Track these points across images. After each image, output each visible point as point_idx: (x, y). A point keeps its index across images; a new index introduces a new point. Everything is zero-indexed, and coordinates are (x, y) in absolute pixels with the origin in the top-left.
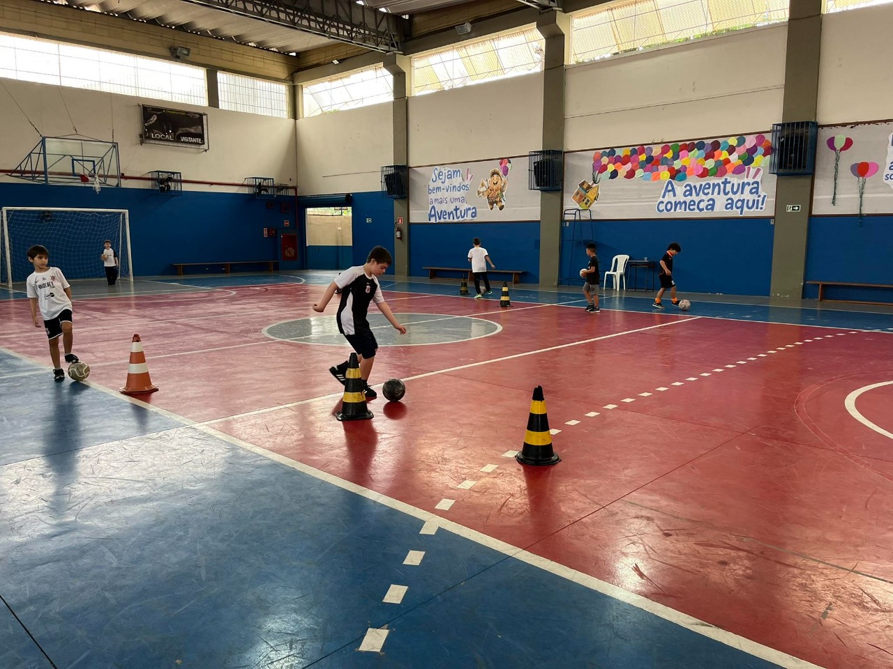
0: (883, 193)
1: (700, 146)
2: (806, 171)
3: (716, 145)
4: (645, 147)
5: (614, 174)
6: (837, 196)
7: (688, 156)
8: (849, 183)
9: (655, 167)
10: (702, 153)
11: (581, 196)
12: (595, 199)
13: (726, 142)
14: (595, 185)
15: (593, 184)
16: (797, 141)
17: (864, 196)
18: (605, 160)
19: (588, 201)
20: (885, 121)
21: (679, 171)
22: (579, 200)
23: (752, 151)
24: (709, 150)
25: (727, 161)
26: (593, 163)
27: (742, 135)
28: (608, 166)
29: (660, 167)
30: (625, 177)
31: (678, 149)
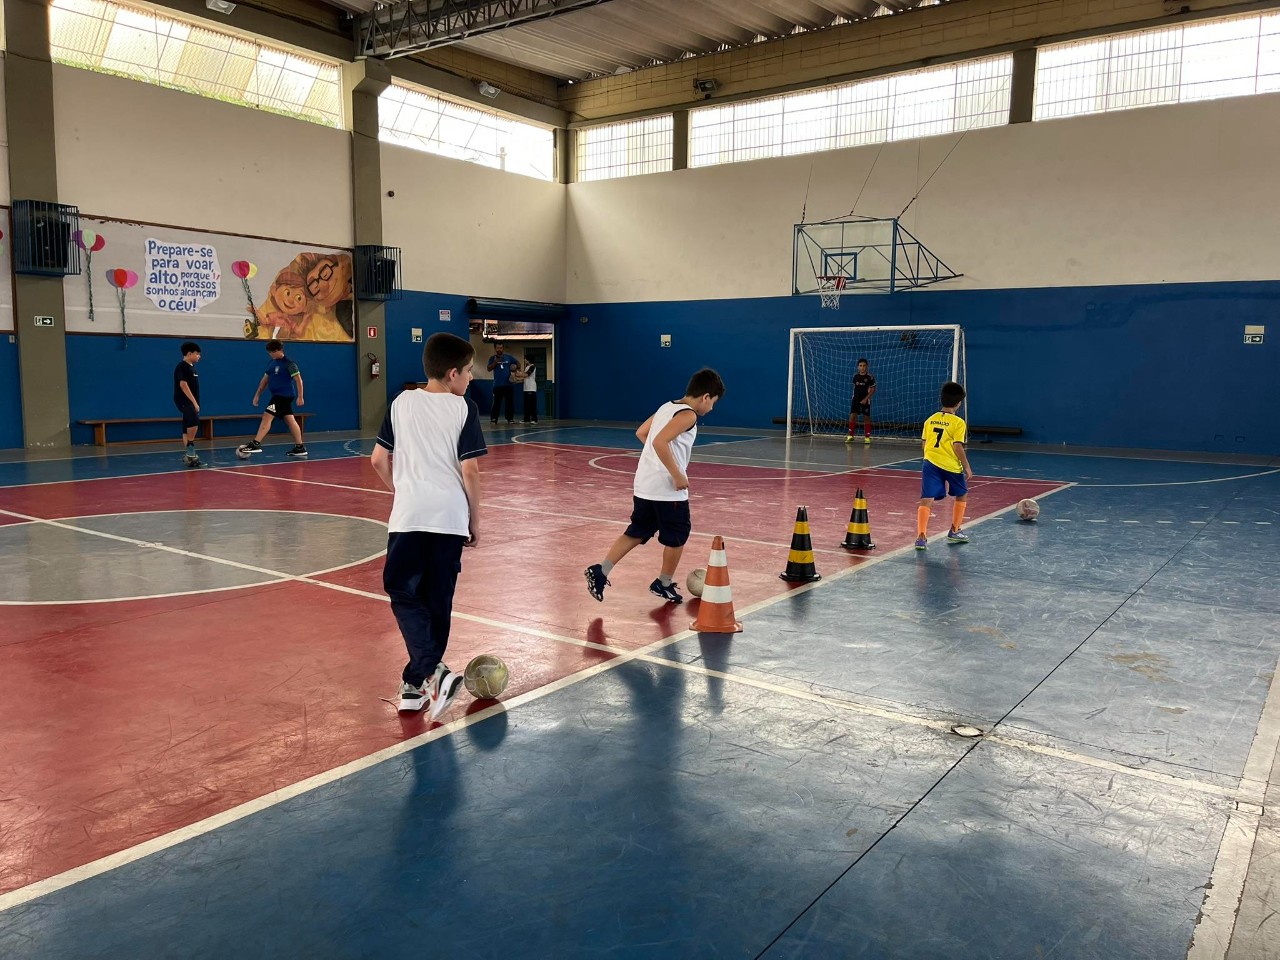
0: (147, 309)
6: (94, 310)
8: (105, 291)
17: (125, 310)
20: (139, 223)
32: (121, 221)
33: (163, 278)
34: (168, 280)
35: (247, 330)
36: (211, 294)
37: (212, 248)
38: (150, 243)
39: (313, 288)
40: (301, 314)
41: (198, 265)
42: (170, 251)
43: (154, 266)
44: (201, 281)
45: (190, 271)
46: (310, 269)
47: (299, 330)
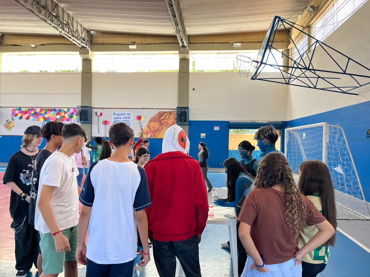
1: (55, 110)
2: (89, 122)
3: (60, 111)
4: (34, 108)
5: (21, 118)
6: (99, 131)
7: (50, 113)
8: (102, 126)
9: (38, 116)
10: (56, 113)
11: (7, 125)
12: (13, 127)
13: (63, 110)
15: (12, 121)
16: (85, 112)
17: (106, 131)
18: (17, 112)
19: (10, 127)
20: (111, 108)
21: (47, 118)
22: (6, 127)
23: (72, 114)
24: (58, 112)
25: (64, 116)
26: (12, 112)
27: (69, 108)
28: (18, 114)
29: (40, 116)
30: (26, 119)
31: (46, 111)
32: (107, 108)
35: (140, 135)
37: (130, 113)
38: (114, 113)
39: (162, 122)
40: (158, 130)
41: (126, 118)
42: (119, 115)
43: (114, 119)
44: (127, 122)
45: (124, 120)
46: (161, 116)
47: (157, 135)
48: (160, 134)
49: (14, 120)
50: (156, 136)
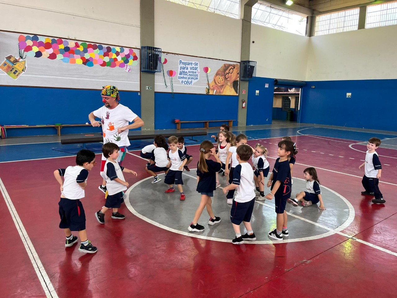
0: (178, 84)
1: (101, 48)
3: (109, 49)
4: (63, 40)
5: (38, 54)
7: (93, 52)
8: (168, 78)
9: (71, 55)
10: (102, 52)
11: (9, 67)
12: (23, 70)
13: (114, 49)
14: (21, 60)
17: (173, 85)
18: (29, 43)
19: (16, 71)
20: (177, 54)
21: (88, 60)
22: (7, 69)
23: (128, 56)
24: (106, 51)
25: (116, 60)
26: (19, 42)
27: (122, 47)
28: (33, 47)
29: (75, 55)
30: (48, 58)
31: (87, 47)
32: (172, 53)
33: (183, 73)
34: (185, 74)
35: (207, 91)
36: (197, 78)
37: (198, 62)
38: (180, 61)
39: (227, 76)
40: (223, 85)
41: (193, 69)
42: (186, 64)
43: (181, 69)
44: (194, 74)
45: (191, 71)
46: (226, 70)
47: (222, 91)
48: (224, 90)
49: (24, 58)
50: (221, 93)
